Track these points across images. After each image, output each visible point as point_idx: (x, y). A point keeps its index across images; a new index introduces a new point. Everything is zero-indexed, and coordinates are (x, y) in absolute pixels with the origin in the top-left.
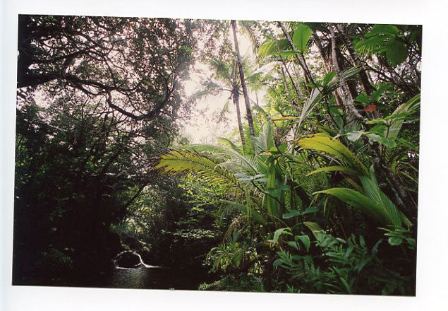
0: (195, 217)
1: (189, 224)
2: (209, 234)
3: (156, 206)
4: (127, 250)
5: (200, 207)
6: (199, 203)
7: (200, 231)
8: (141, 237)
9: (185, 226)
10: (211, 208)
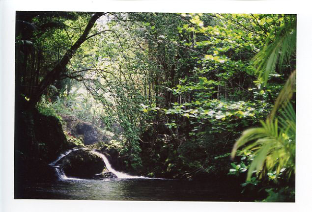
0: (211, 76)
1: (199, 91)
2: (242, 109)
3: (126, 58)
4: (79, 146)
5: (221, 54)
6: (221, 45)
7: (221, 104)
8: (104, 122)
9: (190, 96)
10: (245, 55)
